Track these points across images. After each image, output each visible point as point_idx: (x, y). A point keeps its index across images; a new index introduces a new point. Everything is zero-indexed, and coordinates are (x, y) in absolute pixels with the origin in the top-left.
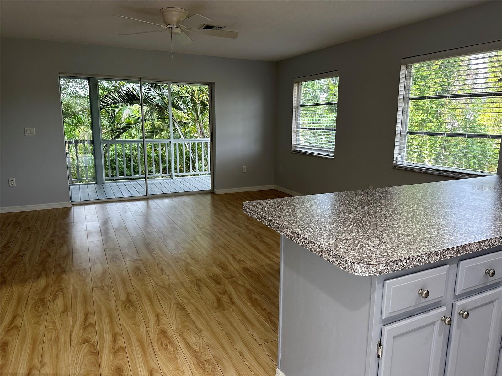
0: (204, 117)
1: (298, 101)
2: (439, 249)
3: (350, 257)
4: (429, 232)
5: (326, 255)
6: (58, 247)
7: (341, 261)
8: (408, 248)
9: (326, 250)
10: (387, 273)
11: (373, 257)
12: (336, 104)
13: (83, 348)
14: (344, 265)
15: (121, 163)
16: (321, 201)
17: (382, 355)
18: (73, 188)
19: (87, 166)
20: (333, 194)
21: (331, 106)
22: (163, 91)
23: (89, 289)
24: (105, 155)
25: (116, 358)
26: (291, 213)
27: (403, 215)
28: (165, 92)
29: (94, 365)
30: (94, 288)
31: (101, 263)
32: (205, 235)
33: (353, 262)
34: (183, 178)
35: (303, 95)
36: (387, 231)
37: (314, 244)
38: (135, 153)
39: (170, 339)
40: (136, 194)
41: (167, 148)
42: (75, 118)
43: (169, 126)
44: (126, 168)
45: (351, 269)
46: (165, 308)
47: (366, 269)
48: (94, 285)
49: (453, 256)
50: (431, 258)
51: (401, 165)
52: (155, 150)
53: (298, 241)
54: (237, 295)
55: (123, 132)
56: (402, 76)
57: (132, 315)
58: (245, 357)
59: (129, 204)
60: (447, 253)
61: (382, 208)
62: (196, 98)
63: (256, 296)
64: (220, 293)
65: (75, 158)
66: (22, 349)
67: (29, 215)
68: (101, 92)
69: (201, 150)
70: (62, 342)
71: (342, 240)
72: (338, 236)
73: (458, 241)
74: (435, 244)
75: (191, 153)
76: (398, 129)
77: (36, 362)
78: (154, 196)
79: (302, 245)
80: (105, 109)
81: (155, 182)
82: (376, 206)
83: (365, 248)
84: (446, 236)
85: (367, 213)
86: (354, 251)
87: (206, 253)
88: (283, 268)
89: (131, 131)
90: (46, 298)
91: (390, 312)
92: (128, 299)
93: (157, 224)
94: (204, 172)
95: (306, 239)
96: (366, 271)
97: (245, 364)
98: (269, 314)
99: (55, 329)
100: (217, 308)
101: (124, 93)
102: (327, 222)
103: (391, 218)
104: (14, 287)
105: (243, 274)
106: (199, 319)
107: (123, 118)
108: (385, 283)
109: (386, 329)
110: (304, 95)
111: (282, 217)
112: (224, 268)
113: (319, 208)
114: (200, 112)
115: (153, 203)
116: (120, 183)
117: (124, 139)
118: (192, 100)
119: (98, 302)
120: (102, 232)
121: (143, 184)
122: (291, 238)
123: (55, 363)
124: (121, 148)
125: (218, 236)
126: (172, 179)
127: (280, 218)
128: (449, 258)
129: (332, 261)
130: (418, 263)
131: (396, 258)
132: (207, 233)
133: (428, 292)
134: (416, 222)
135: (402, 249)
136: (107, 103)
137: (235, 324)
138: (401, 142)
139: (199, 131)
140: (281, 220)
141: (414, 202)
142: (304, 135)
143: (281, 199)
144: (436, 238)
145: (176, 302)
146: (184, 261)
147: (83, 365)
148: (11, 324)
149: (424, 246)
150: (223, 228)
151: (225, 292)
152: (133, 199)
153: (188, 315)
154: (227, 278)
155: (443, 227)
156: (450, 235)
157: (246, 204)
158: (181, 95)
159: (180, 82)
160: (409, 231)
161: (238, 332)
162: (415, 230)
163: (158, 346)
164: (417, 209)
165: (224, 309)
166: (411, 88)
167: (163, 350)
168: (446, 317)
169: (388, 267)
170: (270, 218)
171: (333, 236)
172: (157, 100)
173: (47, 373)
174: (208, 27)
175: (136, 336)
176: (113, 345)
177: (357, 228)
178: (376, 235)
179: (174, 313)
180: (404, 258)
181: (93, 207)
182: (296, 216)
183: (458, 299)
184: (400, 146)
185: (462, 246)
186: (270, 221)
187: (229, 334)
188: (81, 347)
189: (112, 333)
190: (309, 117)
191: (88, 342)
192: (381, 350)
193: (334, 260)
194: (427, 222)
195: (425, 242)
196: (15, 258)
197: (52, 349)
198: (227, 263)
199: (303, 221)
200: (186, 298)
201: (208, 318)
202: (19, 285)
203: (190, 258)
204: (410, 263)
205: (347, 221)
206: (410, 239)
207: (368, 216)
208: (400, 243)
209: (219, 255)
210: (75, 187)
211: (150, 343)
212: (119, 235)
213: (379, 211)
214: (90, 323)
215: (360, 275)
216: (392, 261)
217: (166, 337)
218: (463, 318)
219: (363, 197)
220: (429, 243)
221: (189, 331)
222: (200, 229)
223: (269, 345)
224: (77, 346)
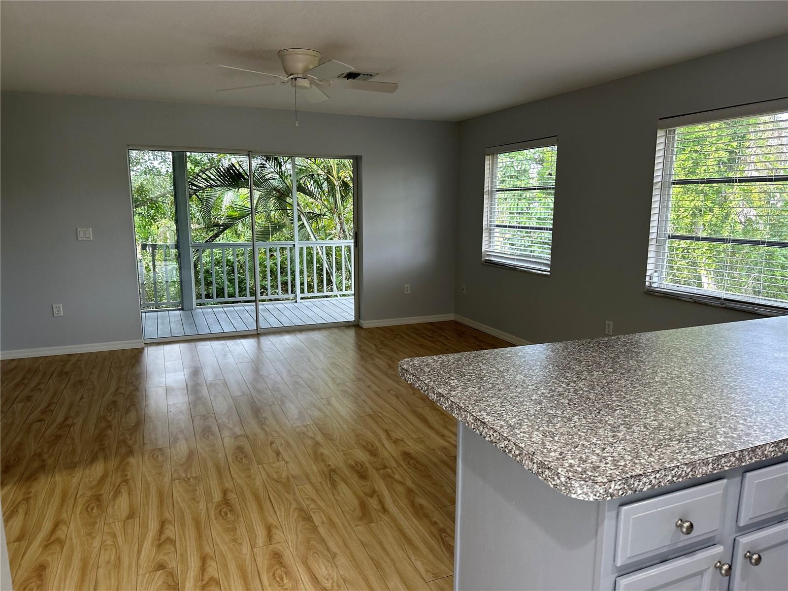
0: (347, 205)
1: (492, 182)
2: (710, 454)
3: (564, 468)
4: (695, 421)
5: (527, 462)
6: (123, 412)
7: (550, 474)
8: (659, 452)
9: (527, 453)
10: (623, 495)
11: (601, 467)
12: (553, 189)
13: (156, 578)
14: (554, 480)
15: (220, 275)
16: (523, 360)
18: (147, 317)
19: (168, 282)
21: (546, 190)
22: (283, 168)
23: (166, 483)
24: (195, 266)
26: (475, 381)
27: (654, 387)
28: (287, 167)
30: (174, 480)
31: (186, 440)
32: (344, 396)
33: (568, 477)
34: (314, 302)
35: (502, 169)
36: (627, 419)
37: (509, 441)
39: (287, 568)
40: (241, 327)
41: (289, 254)
42: (152, 208)
43: (292, 220)
44: (227, 283)
45: (566, 489)
46: (281, 515)
47: (589, 489)
48: (175, 475)
49: (733, 466)
50: (696, 470)
51: (657, 289)
52: (272, 255)
53: (483, 433)
54: (392, 497)
55: (225, 229)
56: (660, 147)
57: (231, 526)
59: (230, 343)
60: (723, 462)
61: (622, 374)
62: (334, 177)
63: (421, 501)
64: (365, 494)
65: (151, 268)
66: (66, 577)
67: (81, 360)
68: (191, 168)
69: (341, 255)
70: (125, 567)
71: (553, 435)
72: (548, 426)
73: (742, 441)
74: (705, 446)
75: (325, 262)
76: (653, 230)
78: (269, 330)
79: (490, 440)
80: (196, 195)
81: (270, 307)
82: (612, 370)
83: (589, 451)
84: (723, 429)
85: (596, 383)
86: (571, 456)
87: (344, 426)
88: (462, 469)
89: (236, 227)
90: (103, 495)
91: (628, 556)
92: (225, 499)
93: (272, 377)
94: (344, 292)
95: (495, 431)
96: (589, 493)
98: (442, 530)
99: (116, 545)
100: (361, 519)
102: (532, 399)
103: (635, 393)
104: (57, 476)
105: (403, 463)
106: (332, 535)
107: (223, 207)
108: (621, 509)
109: (623, 581)
110: (504, 169)
111: (460, 389)
112: (373, 452)
113: (520, 374)
114: (340, 198)
115: (268, 342)
116: (218, 309)
118: (328, 180)
119: (181, 503)
120: (189, 389)
121: (252, 311)
122: (473, 427)
125: (364, 397)
126: (296, 302)
127: (457, 392)
128: (726, 468)
129: (536, 472)
130: (675, 479)
131: (638, 471)
132: (347, 393)
133: (691, 526)
134: (676, 402)
135: (649, 453)
136: (199, 186)
137: (388, 547)
138: (658, 252)
139: (338, 227)
140: (458, 396)
141: (675, 363)
143: (459, 355)
144: (707, 434)
145: (298, 507)
146: (312, 438)
148: (51, 535)
149: (686, 448)
150: (373, 385)
151: (373, 493)
152: (237, 336)
153: (314, 529)
154: (377, 470)
155: (719, 411)
156: (730, 428)
157: (405, 363)
158: (311, 173)
159: (309, 156)
160: (664, 419)
161: (392, 560)
162: (673, 417)
163: (268, 579)
164: (678, 377)
165: (372, 522)
167: (276, 585)
168: (722, 563)
169: (625, 486)
170: (440, 391)
171: (539, 427)
172: (276, 182)
174: (351, 76)
175: (236, 560)
176: (201, 575)
177: (578, 412)
178: (609, 427)
179: (295, 524)
180: (651, 471)
181: (176, 347)
182: (482, 388)
183: (743, 533)
184: (657, 259)
185: (750, 449)
186: (440, 395)
187: (378, 563)
188: (153, 577)
189: (199, 555)
190: (510, 204)
191: (163, 569)
193: (540, 470)
194: (694, 402)
195: (688, 441)
196: (60, 428)
197: (110, 578)
198: (378, 444)
199: (492, 397)
200: (313, 501)
201: (346, 535)
202: (64, 474)
203: (321, 434)
204: (661, 478)
205: (563, 398)
206: (664, 434)
207: (598, 389)
208: (646, 441)
209: (364, 430)
210: (150, 315)
211: (257, 573)
212: (214, 394)
213: (616, 379)
214: (168, 538)
215: (579, 499)
216: (632, 477)
217: (281, 564)
218: (751, 565)
219: (592, 352)
220: (695, 443)
221: (316, 555)
222: (337, 385)
223: (439, 582)
224: (147, 575)
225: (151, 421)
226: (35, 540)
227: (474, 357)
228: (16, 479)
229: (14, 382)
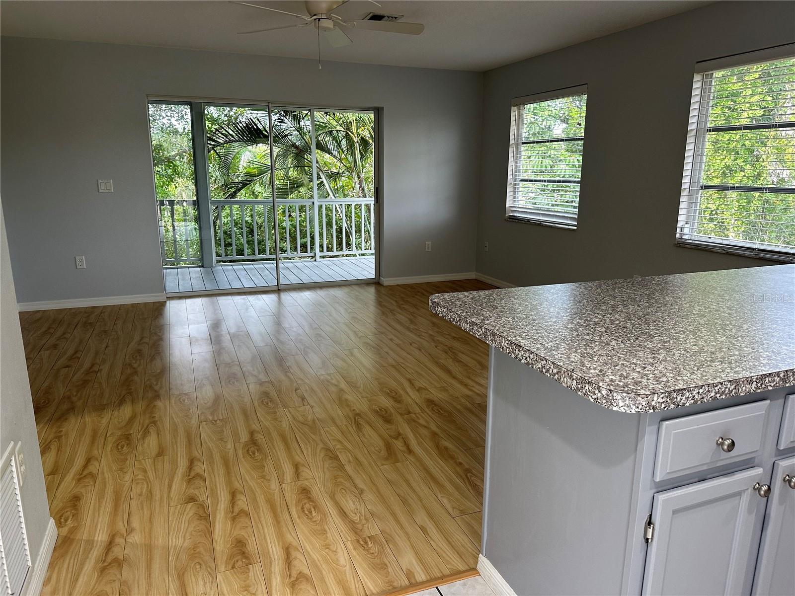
0: (366, 164)
1: (518, 135)
2: (754, 373)
3: (605, 383)
4: (737, 347)
5: (565, 379)
6: (148, 360)
7: (590, 389)
8: (701, 371)
9: (566, 370)
10: (665, 409)
11: (642, 383)
12: (582, 139)
13: (188, 509)
14: (595, 394)
15: (238, 236)
16: (555, 296)
17: (652, 539)
18: (168, 273)
19: (188, 240)
20: (577, 284)
21: (573, 142)
22: (302, 123)
23: (194, 424)
24: (215, 224)
25: (236, 526)
26: (507, 312)
27: (692, 319)
28: (306, 124)
29: (203, 534)
30: (202, 422)
31: (212, 386)
32: (366, 347)
33: (610, 390)
34: (333, 261)
36: (666, 344)
37: (546, 361)
38: (260, 221)
39: (315, 503)
40: (262, 283)
41: (308, 212)
42: (169, 167)
43: (311, 178)
44: (246, 246)
45: (607, 402)
46: (308, 454)
47: (631, 401)
48: (202, 418)
49: (777, 386)
50: (740, 388)
51: (688, 241)
52: (290, 216)
53: (519, 357)
54: (416, 440)
55: (242, 188)
56: (696, 93)
57: (259, 464)
58: (430, 535)
59: (251, 298)
60: (767, 381)
61: (657, 307)
62: (353, 134)
63: (446, 443)
64: (390, 436)
65: (171, 229)
66: (100, 506)
67: (104, 312)
68: (209, 125)
69: (360, 217)
70: (157, 499)
71: (591, 357)
72: (586, 349)
73: (786, 363)
74: (748, 366)
75: (344, 221)
76: (686, 180)
77: (121, 527)
78: (289, 287)
79: (526, 362)
80: (214, 150)
81: (290, 265)
82: (648, 304)
83: (630, 369)
84: (766, 353)
85: (632, 315)
86: (612, 373)
87: (368, 375)
88: (493, 400)
89: (254, 187)
90: (132, 435)
91: (668, 471)
92: (252, 439)
93: (295, 329)
94: (363, 252)
95: (532, 353)
96: (631, 405)
97: (429, 545)
98: (467, 471)
99: (146, 479)
100: (386, 459)
101: (244, 127)
102: (567, 328)
103: (673, 323)
104: (86, 416)
105: (426, 410)
106: (359, 473)
107: (241, 166)
108: (662, 424)
109: (661, 497)
110: (528, 126)
111: (493, 318)
112: (397, 399)
113: (553, 307)
114: (359, 156)
115: (288, 298)
116: (238, 267)
117: (243, 199)
118: (347, 136)
119: (208, 443)
120: (213, 340)
121: (271, 268)
122: (508, 351)
123: (147, 530)
124: (238, 212)
125: (386, 349)
126: (315, 261)
127: (490, 321)
128: (770, 388)
129: (575, 388)
130: (718, 395)
131: (681, 386)
132: (369, 345)
133: (733, 443)
134: (715, 330)
135: (692, 371)
136: (218, 142)
137: (414, 485)
138: (690, 203)
139: (358, 186)
140: (491, 323)
141: (712, 299)
142: (526, 191)
143: (490, 291)
144: (750, 357)
145: (325, 447)
146: (336, 385)
147: (188, 534)
148: (83, 470)
149: (729, 368)
150: (395, 339)
151: (398, 435)
152: (258, 291)
153: (341, 467)
154: (401, 414)
155: (761, 338)
156: (773, 352)
157: (436, 298)
158: (330, 130)
159: (329, 107)
160: (704, 344)
161: (419, 497)
162: (714, 343)
163: (297, 511)
164: (716, 311)
165: (397, 461)
166: (710, 111)
167: (305, 518)
168: (761, 485)
169: (668, 400)
170: (473, 320)
171: (577, 350)
172: (294, 137)
173: (136, 543)
174: (376, 17)
175: (265, 495)
176: (231, 508)
177: (616, 338)
178: (648, 350)
179: (322, 463)
180: (694, 386)
181: (198, 301)
182: (515, 318)
183: (782, 457)
184: (689, 209)
186: (473, 324)
187: (404, 499)
188: (184, 508)
189: (228, 489)
190: (534, 161)
191: (194, 502)
192: (651, 530)
193: (579, 386)
194: (734, 331)
195: (730, 363)
196: (87, 374)
197: (142, 508)
198: (402, 392)
199: (527, 325)
200: (339, 441)
201: (372, 473)
202: (93, 414)
203: (344, 382)
204: (704, 394)
205: (599, 327)
206: (705, 357)
207: (635, 320)
208: (688, 362)
209: (387, 379)
210: (170, 272)
211: (286, 507)
212: (237, 344)
213: (653, 312)
214: (197, 474)
215: (620, 411)
216: (674, 391)
217: (310, 499)
218: (790, 488)
219: (626, 289)
220: (738, 364)
221: (344, 491)
222: (359, 338)
223: (467, 518)
224: (179, 507)
225: (176, 369)
226: (69, 474)
227: (505, 293)
228: (47, 418)
229: (41, 331)
